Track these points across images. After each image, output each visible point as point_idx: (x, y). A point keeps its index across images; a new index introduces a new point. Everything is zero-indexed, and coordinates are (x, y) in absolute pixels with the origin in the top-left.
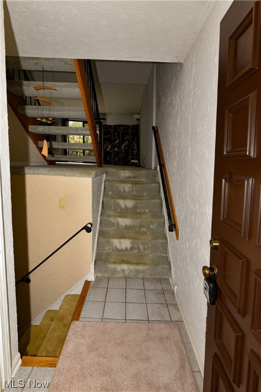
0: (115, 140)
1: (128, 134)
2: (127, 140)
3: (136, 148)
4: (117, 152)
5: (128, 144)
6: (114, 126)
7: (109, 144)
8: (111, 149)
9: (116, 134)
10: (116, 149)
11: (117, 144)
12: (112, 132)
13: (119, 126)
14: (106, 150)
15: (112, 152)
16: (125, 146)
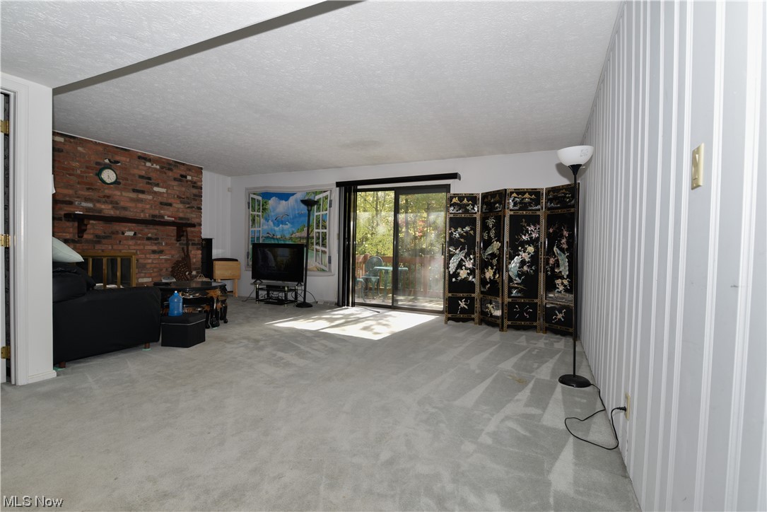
0: (487, 243)
1: (534, 220)
2: (533, 242)
3: (564, 269)
4: (493, 282)
5: (534, 258)
6: (485, 196)
7: (467, 255)
8: (472, 272)
9: (491, 222)
10: (489, 274)
11: (493, 255)
12: (478, 216)
13: (501, 195)
14: (456, 275)
15: (476, 281)
16: (523, 263)
